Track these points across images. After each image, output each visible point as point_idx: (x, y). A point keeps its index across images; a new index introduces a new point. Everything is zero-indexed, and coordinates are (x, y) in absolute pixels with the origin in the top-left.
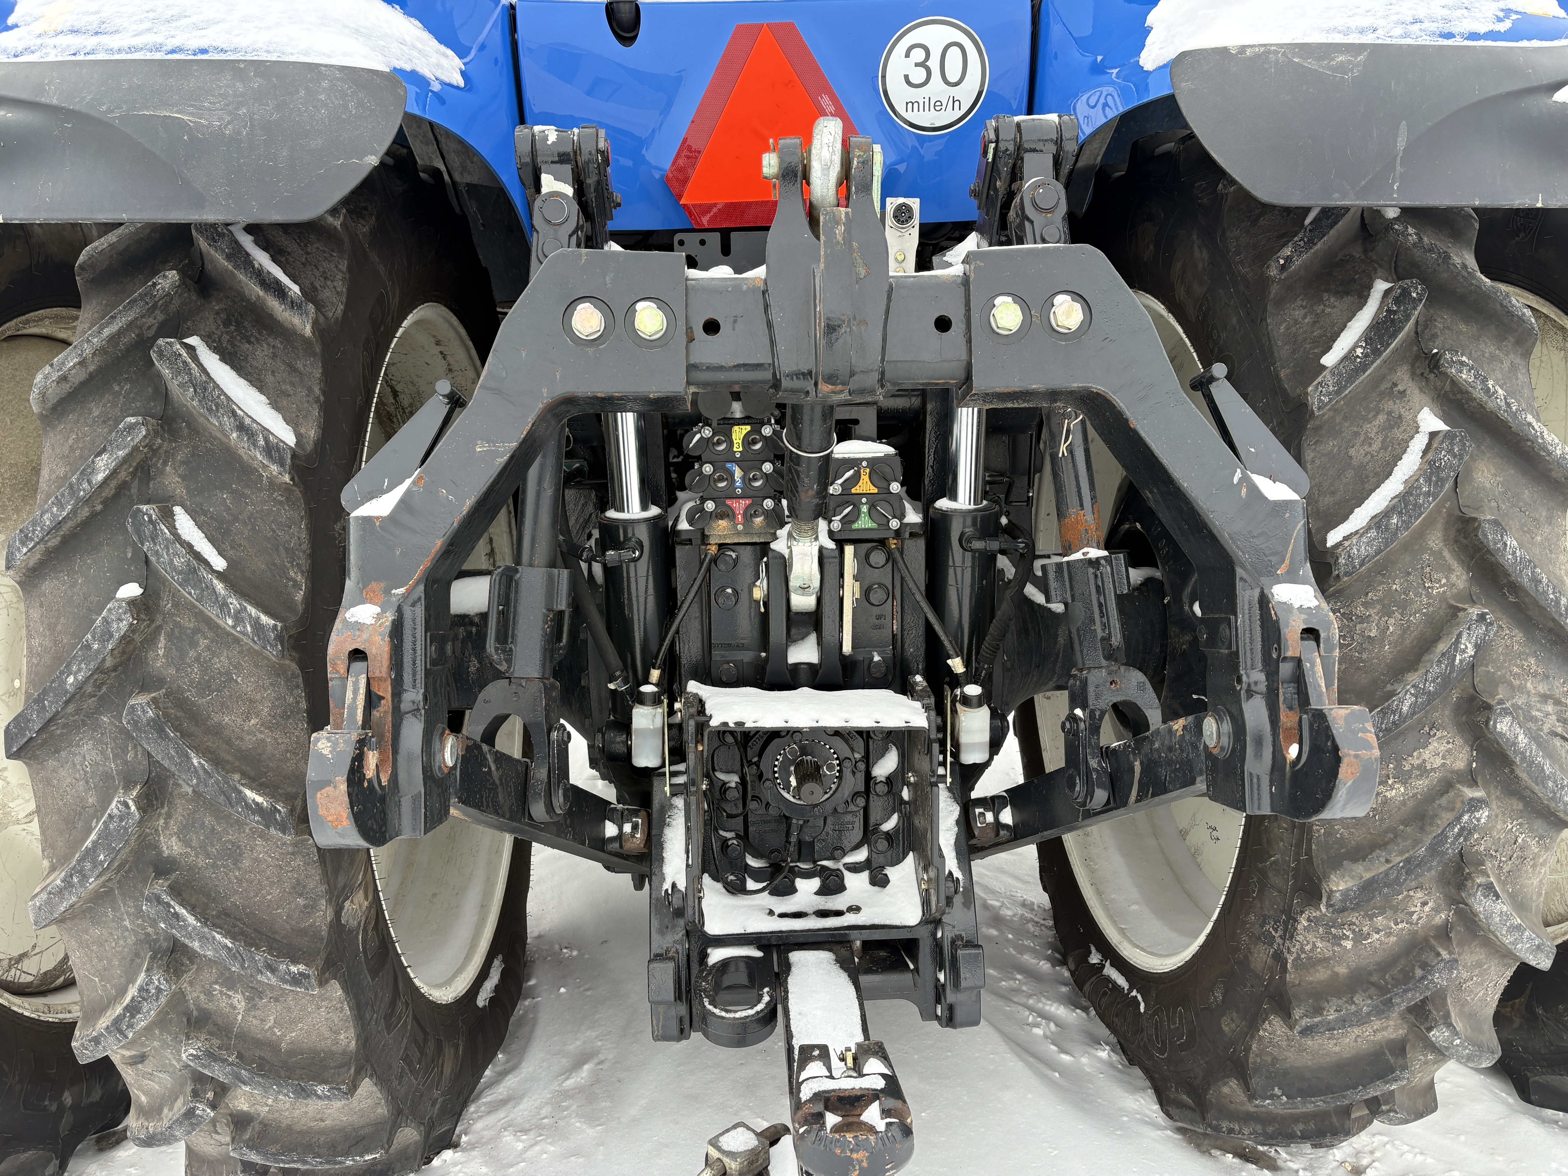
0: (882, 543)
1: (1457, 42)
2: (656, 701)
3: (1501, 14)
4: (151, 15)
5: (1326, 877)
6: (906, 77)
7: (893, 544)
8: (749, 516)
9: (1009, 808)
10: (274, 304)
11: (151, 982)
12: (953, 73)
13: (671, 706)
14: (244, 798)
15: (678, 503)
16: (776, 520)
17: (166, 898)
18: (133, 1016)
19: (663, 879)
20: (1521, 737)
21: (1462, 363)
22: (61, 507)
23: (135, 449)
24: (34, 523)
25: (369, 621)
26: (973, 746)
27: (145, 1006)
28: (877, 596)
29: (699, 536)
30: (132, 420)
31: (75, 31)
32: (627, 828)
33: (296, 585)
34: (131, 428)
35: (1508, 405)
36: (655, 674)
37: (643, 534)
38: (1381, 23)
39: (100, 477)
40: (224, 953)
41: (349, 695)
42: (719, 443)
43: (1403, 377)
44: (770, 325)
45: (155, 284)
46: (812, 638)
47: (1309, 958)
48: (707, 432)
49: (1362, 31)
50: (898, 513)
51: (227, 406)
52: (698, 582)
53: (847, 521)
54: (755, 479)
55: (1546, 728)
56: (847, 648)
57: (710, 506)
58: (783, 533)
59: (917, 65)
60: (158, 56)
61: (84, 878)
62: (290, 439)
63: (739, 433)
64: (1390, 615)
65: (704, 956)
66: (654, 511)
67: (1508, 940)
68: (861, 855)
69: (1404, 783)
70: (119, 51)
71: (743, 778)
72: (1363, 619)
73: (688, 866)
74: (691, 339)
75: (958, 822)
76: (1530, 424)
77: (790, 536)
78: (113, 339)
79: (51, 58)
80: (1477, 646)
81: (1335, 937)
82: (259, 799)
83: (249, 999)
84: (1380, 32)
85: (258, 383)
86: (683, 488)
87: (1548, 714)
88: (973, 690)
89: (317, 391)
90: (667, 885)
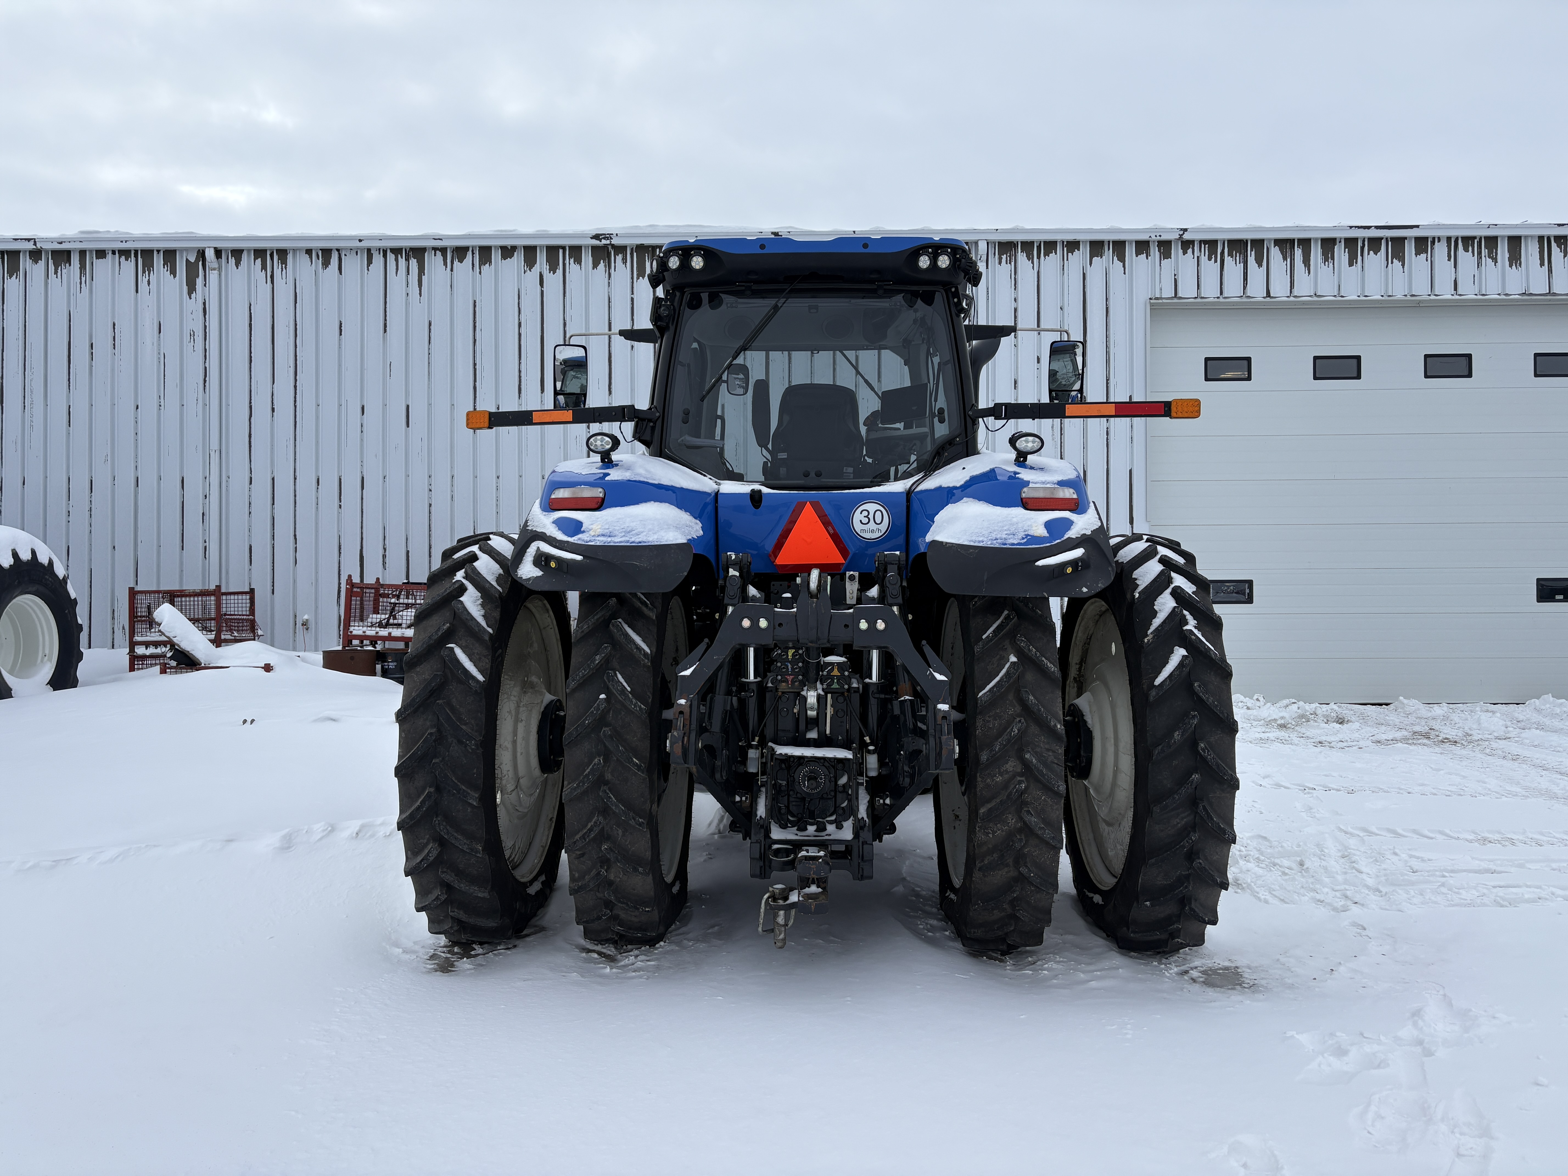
0: (843, 694)
1: (1008, 546)
2: (756, 747)
3: (1024, 537)
4: (624, 530)
5: (980, 809)
6: (861, 521)
7: (846, 694)
8: (793, 682)
9: (889, 798)
10: (644, 609)
11: (599, 820)
12: (878, 520)
13: (762, 751)
14: (633, 761)
15: (768, 677)
16: (803, 684)
17: (608, 791)
18: (590, 833)
19: (756, 816)
20: (1034, 760)
21: (1022, 640)
22: (585, 671)
23: (607, 654)
24: (577, 676)
25: (684, 704)
26: (872, 769)
27: (595, 829)
28: (840, 714)
29: (775, 688)
30: (606, 645)
31: (603, 535)
32: (744, 798)
33: (649, 697)
34: (606, 647)
35: (1036, 654)
36: (757, 738)
37: (754, 687)
38: (985, 539)
39: (597, 662)
40: (621, 811)
41: (679, 723)
42: (784, 655)
43: (1007, 643)
44: (797, 624)
45: (609, 603)
46: (816, 729)
47: (981, 843)
48: (779, 652)
49: (979, 542)
50: (848, 683)
51: (633, 641)
52: (774, 705)
53: (829, 685)
54: (796, 668)
55: (1050, 760)
56: (828, 732)
57: (779, 677)
58: (805, 688)
59: (865, 517)
60: (628, 544)
61: (584, 784)
62: (648, 651)
63: (791, 652)
64: (996, 720)
65: (770, 847)
66: (759, 679)
67: (1039, 832)
68: (833, 818)
69: (1002, 776)
70: (617, 543)
71: (788, 782)
72: (988, 721)
73: (766, 805)
74: (774, 629)
75: (868, 802)
76: (1043, 661)
77: (808, 690)
78: (598, 619)
79: (598, 544)
80: (1018, 730)
81: (987, 833)
82: (637, 762)
83: (623, 832)
84: (984, 543)
85: (638, 634)
86: (770, 672)
87: (1049, 756)
88: (871, 748)
89: (655, 636)
90: (758, 817)
